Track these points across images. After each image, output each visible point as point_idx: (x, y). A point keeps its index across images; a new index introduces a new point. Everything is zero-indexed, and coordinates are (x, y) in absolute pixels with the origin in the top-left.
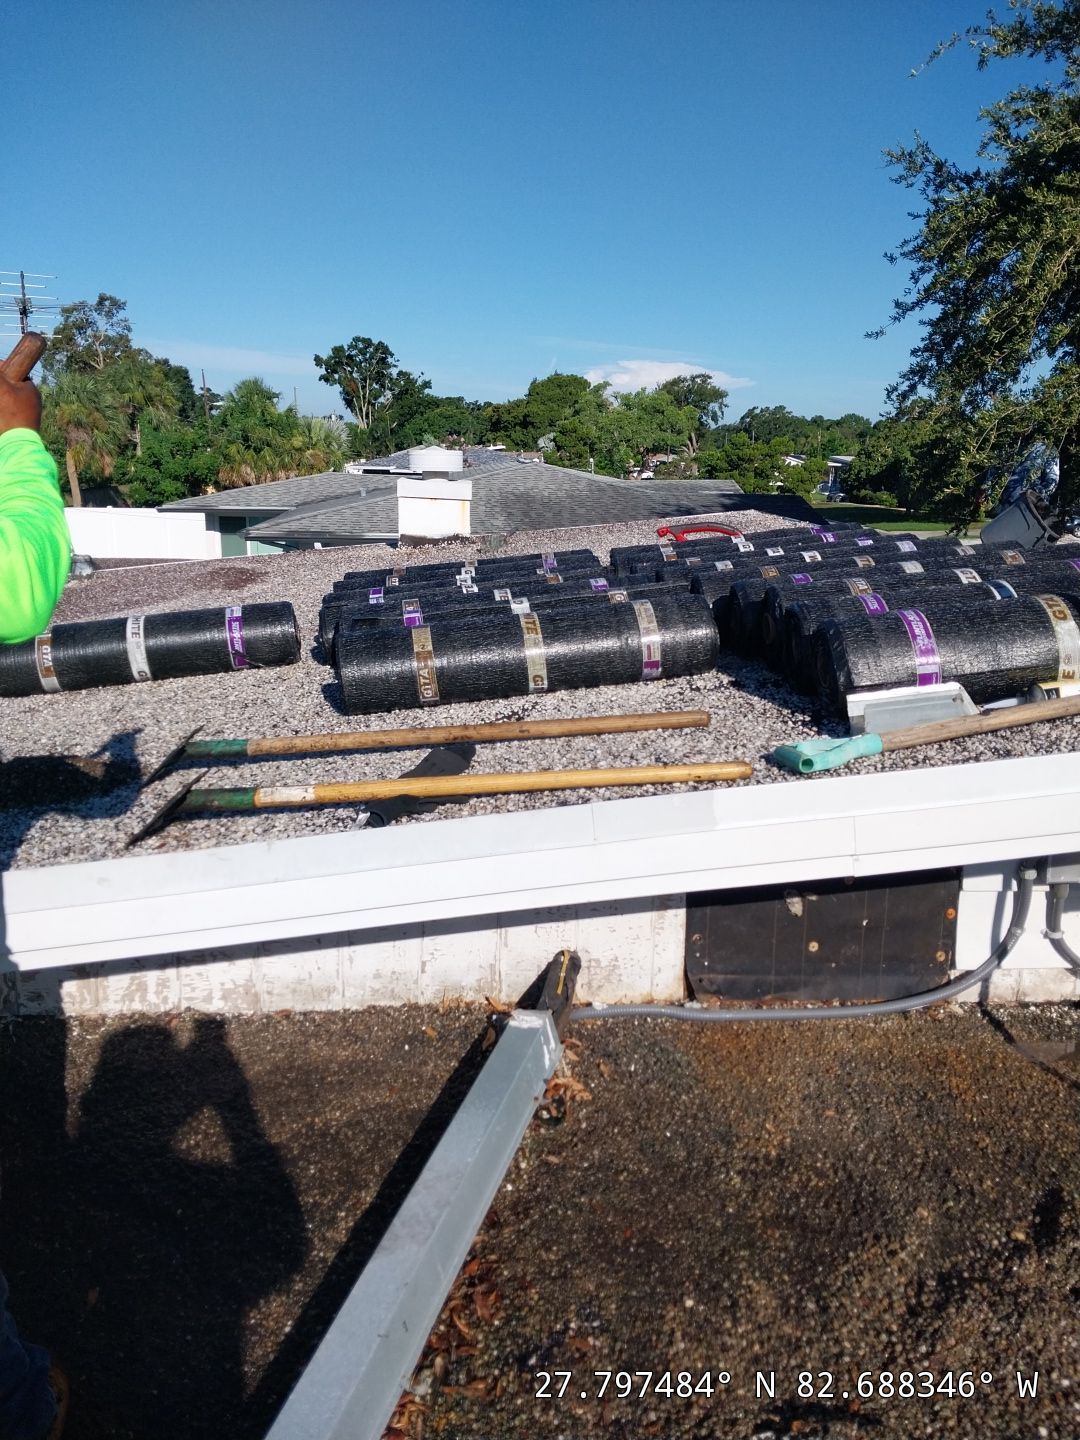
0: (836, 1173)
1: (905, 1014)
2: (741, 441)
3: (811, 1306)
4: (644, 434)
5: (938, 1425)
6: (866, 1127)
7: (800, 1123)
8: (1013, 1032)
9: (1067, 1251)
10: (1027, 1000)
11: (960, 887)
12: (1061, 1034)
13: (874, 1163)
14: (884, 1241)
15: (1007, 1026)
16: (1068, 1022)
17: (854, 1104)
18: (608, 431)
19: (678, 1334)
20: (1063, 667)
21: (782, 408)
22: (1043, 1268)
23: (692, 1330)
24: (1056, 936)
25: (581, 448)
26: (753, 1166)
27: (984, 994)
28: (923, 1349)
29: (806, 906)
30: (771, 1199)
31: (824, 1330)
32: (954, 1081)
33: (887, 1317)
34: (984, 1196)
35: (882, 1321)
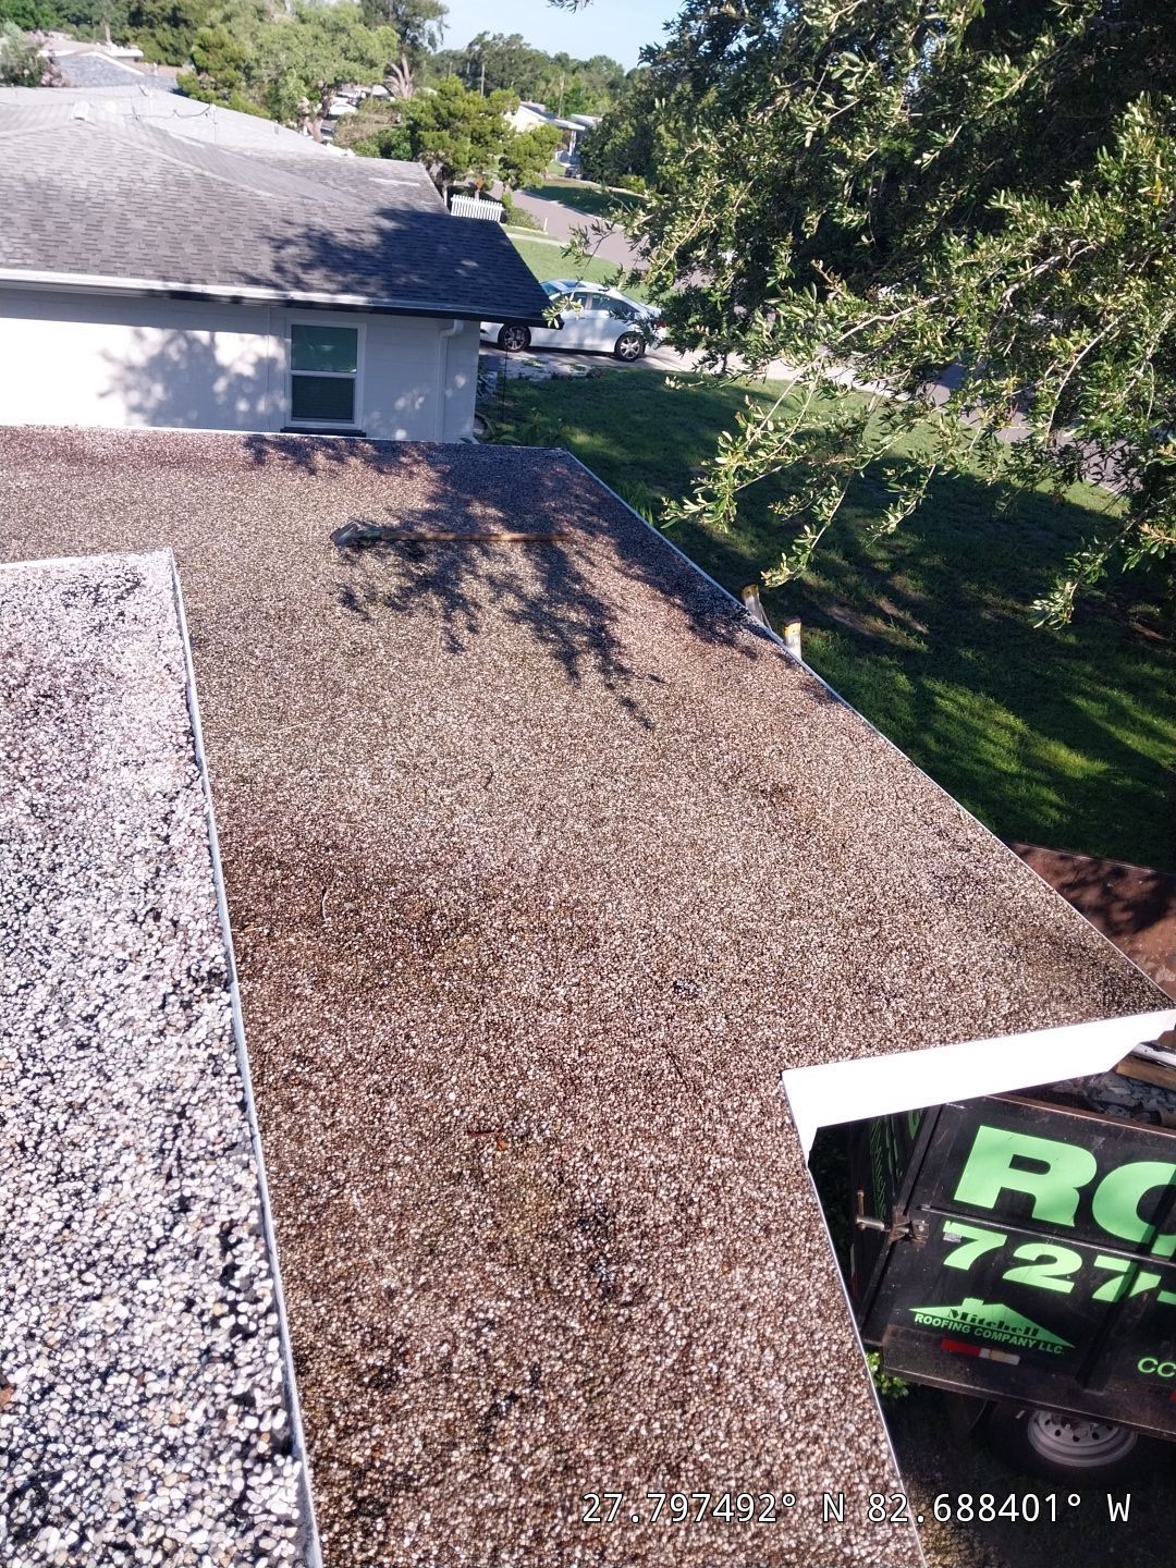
2: (453, 88)
4: (323, 62)
18: (270, 52)
21: (518, 37)
25: (230, 73)
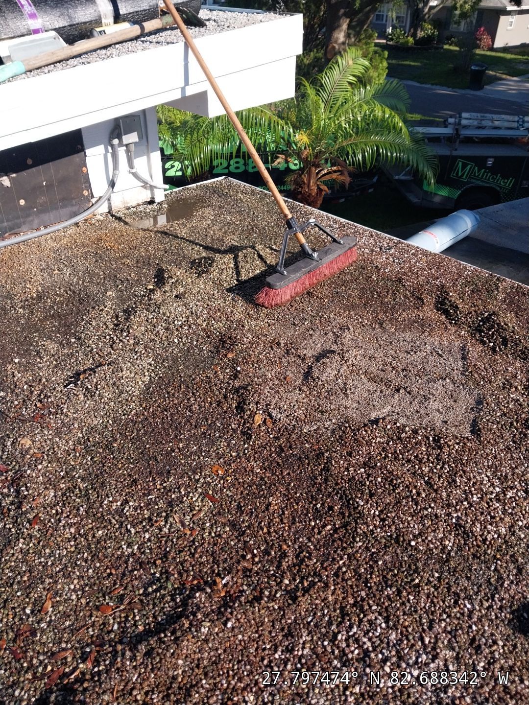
0: (67, 293)
1: (77, 224)
3: (73, 340)
5: (138, 354)
6: (75, 272)
7: (43, 280)
8: (127, 220)
9: (170, 284)
10: (129, 205)
11: (86, 156)
12: (146, 216)
13: (83, 283)
14: (97, 307)
15: (123, 218)
16: (148, 211)
17: (66, 266)
19: (16, 372)
20: (104, 21)
22: (162, 293)
23: (22, 368)
24: (133, 171)
26: (27, 303)
27: (110, 207)
28: (125, 334)
29: (11, 180)
30: (40, 312)
31: (82, 345)
32: (107, 244)
33: (107, 331)
34: (133, 279)
35: (105, 333)
